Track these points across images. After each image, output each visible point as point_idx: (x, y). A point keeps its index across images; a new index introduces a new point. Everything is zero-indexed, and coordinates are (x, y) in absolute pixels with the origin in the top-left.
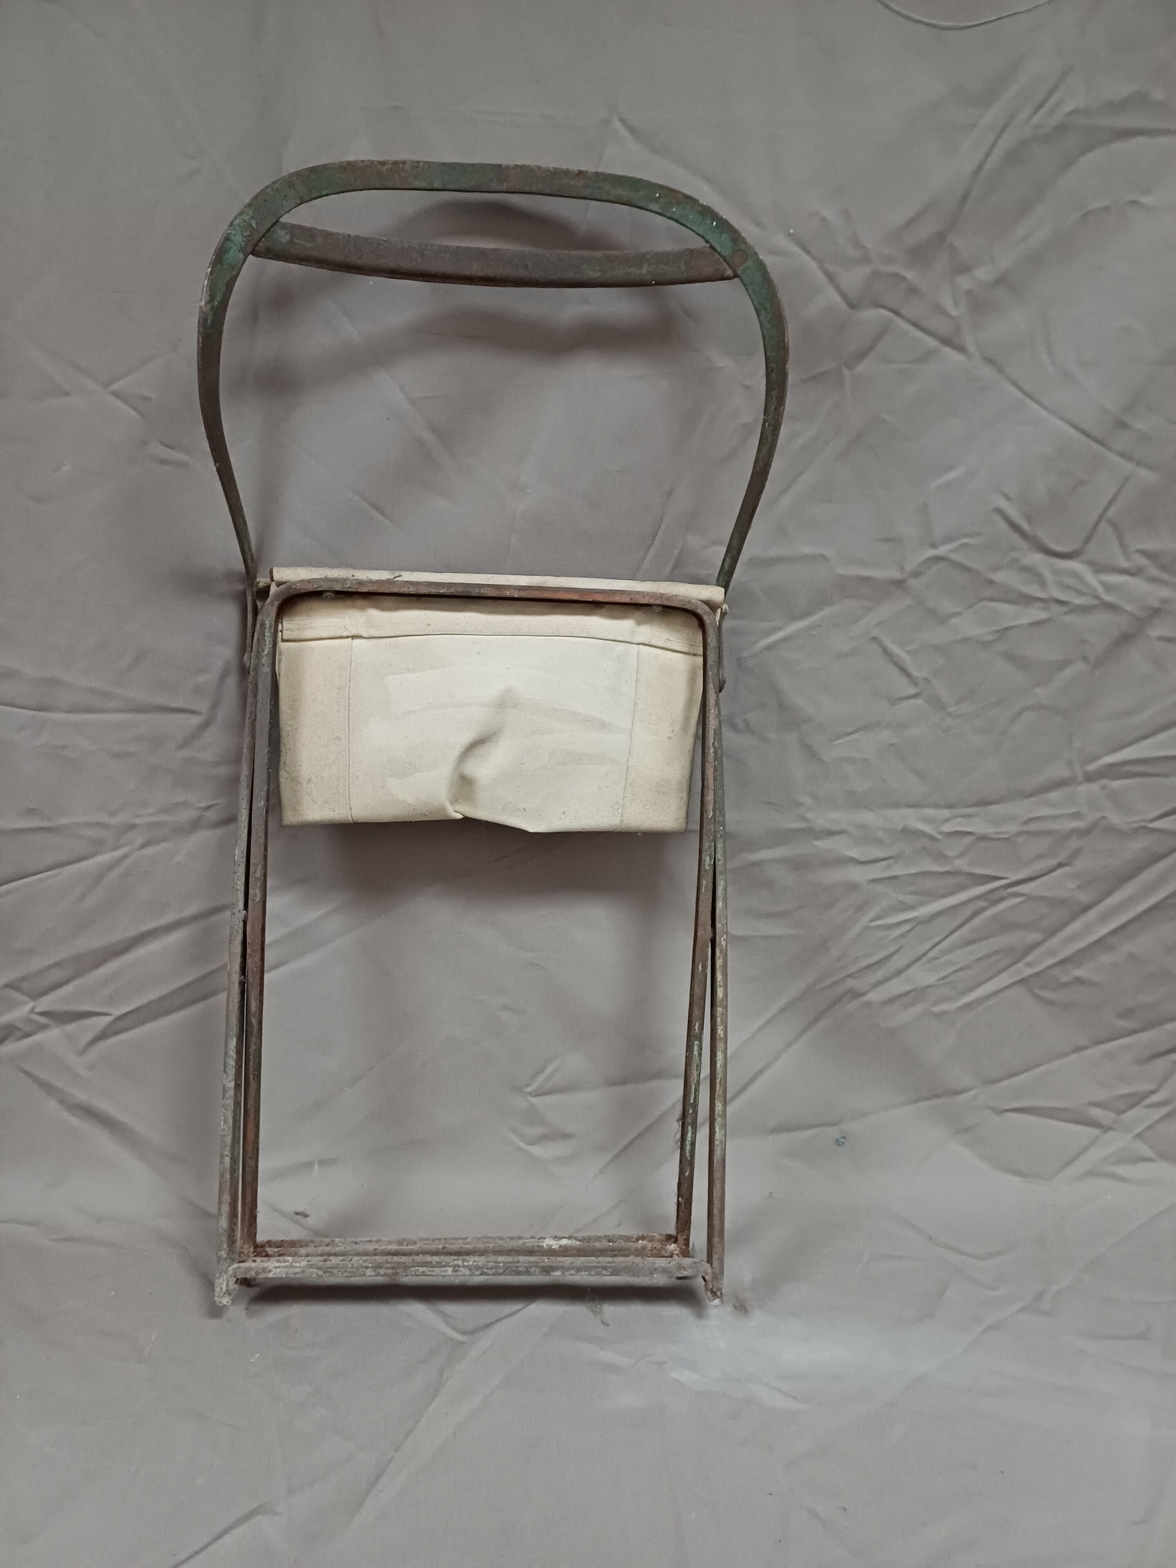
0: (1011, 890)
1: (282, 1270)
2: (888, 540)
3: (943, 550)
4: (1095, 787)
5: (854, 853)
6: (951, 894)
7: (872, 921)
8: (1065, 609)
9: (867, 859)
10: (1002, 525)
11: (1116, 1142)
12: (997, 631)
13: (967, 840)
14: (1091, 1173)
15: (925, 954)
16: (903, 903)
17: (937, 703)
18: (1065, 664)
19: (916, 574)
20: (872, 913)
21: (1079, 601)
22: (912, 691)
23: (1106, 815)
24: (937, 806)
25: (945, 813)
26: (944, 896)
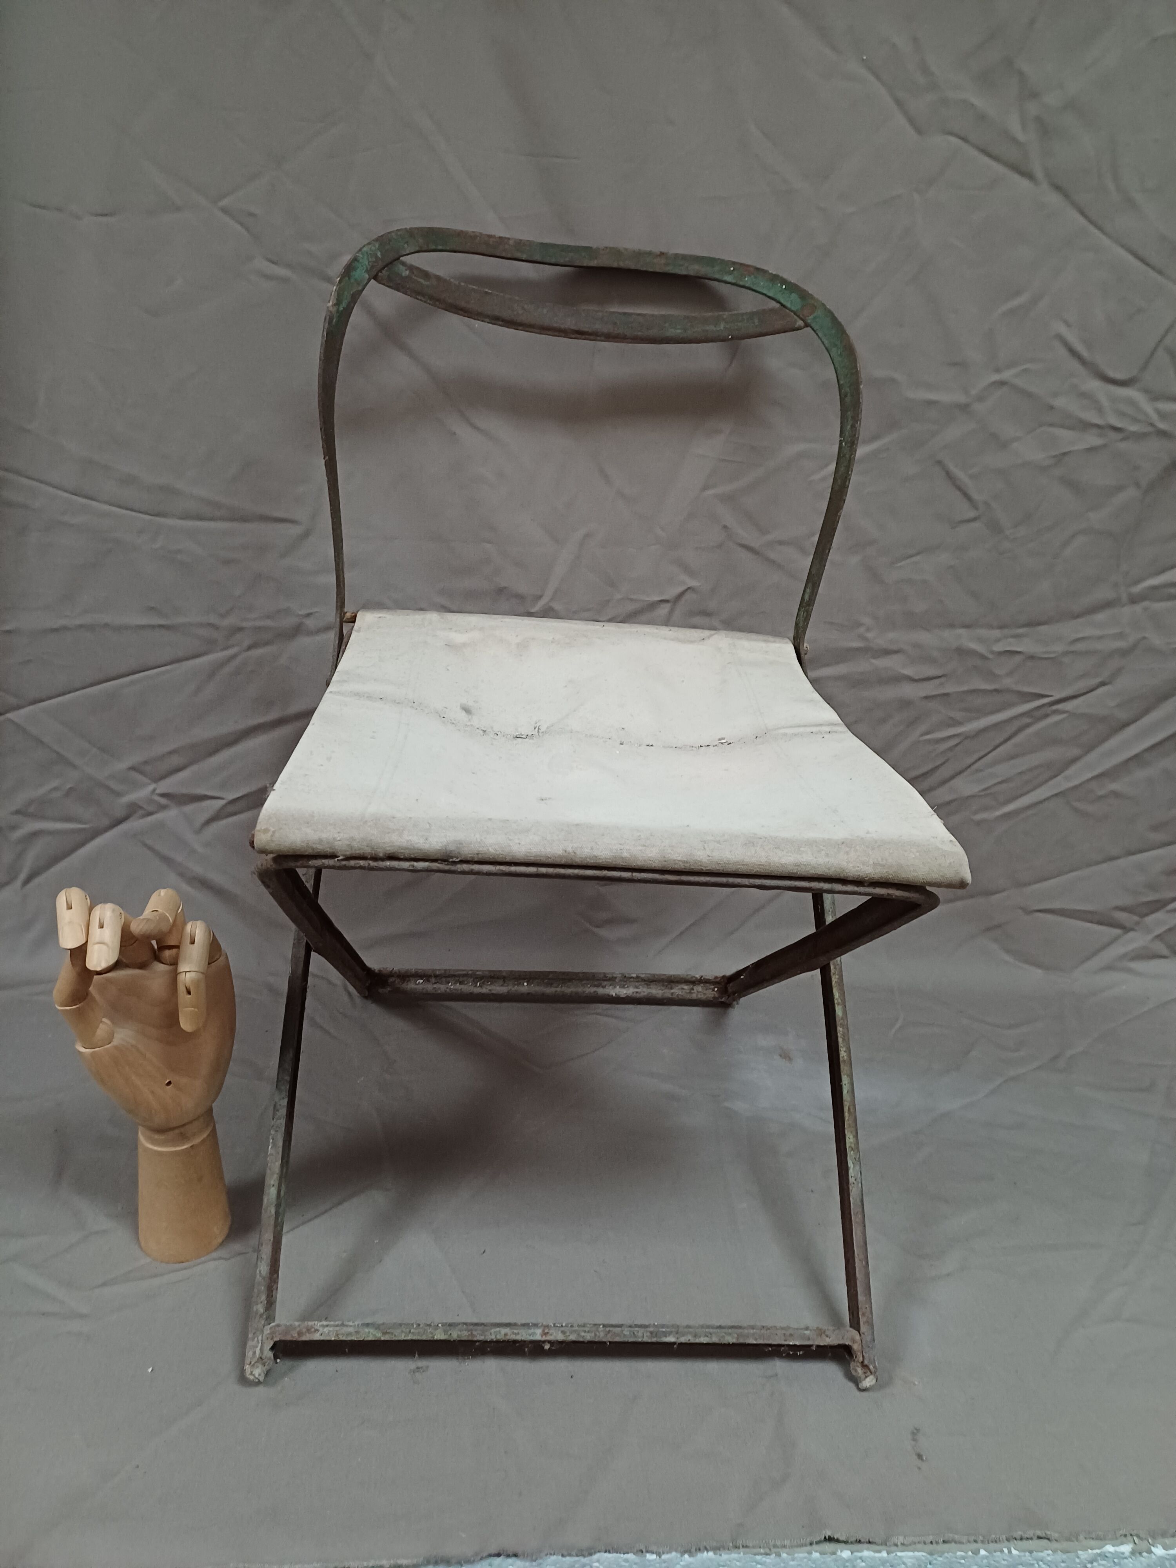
0: (1055, 707)
1: (331, 1329)
2: (955, 364)
3: (1006, 375)
4: (1138, 608)
5: (908, 671)
6: (998, 711)
7: (922, 735)
8: (1120, 436)
9: (921, 676)
10: (1063, 352)
11: (1136, 941)
12: (1055, 456)
13: (1018, 659)
14: (1109, 968)
15: (969, 766)
16: (951, 718)
17: (995, 528)
18: (1120, 488)
19: (980, 399)
20: (923, 728)
21: (1134, 428)
22: (972, 514)
23: (1147, 635)
24: (990, 627)
25: (997, 633)
26: (992, 713)
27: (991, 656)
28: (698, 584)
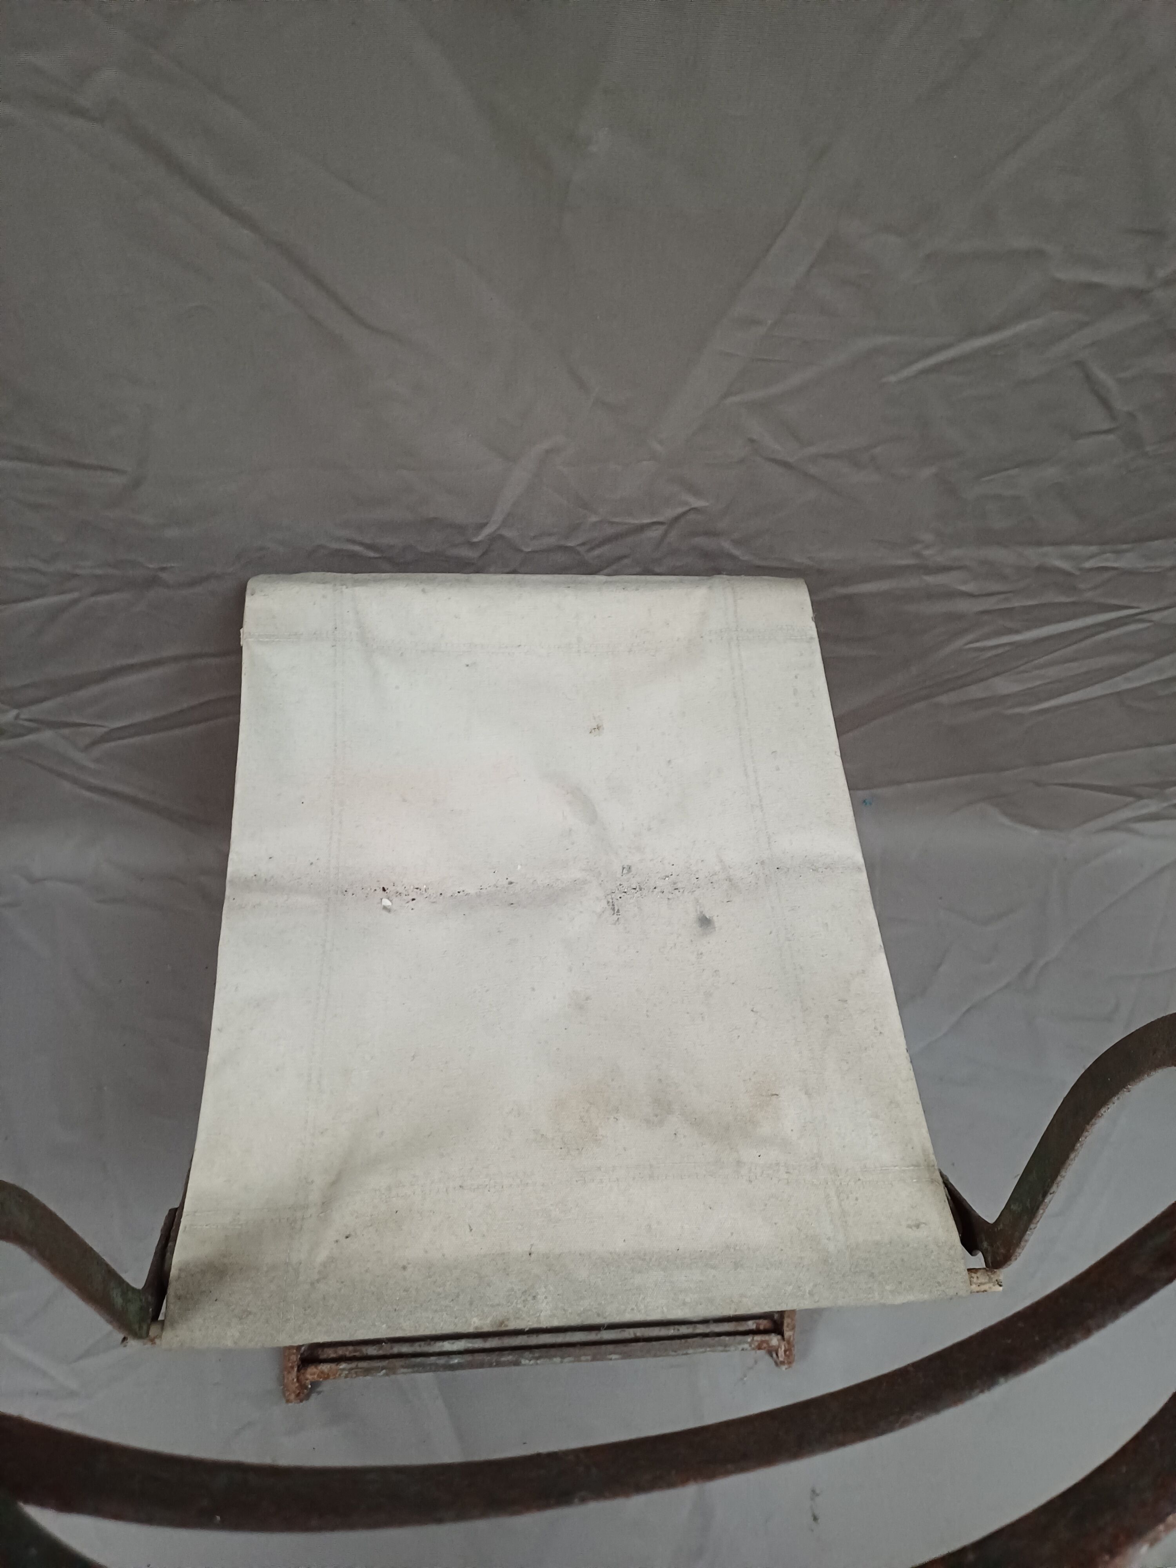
5: (967, 587)
7: (965, 644)
9: (983, 592)
11: (1149, 806)
13: (1106, 575)
14: (1114, 828)
16: (1008, 629)
17: (1133, 441)
20: (970, 637)
22: (1107, 425)
24: (1088, 543)
25: (1094, 549)
27: (1078, 573)
28: (707, 504)
